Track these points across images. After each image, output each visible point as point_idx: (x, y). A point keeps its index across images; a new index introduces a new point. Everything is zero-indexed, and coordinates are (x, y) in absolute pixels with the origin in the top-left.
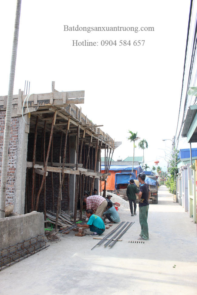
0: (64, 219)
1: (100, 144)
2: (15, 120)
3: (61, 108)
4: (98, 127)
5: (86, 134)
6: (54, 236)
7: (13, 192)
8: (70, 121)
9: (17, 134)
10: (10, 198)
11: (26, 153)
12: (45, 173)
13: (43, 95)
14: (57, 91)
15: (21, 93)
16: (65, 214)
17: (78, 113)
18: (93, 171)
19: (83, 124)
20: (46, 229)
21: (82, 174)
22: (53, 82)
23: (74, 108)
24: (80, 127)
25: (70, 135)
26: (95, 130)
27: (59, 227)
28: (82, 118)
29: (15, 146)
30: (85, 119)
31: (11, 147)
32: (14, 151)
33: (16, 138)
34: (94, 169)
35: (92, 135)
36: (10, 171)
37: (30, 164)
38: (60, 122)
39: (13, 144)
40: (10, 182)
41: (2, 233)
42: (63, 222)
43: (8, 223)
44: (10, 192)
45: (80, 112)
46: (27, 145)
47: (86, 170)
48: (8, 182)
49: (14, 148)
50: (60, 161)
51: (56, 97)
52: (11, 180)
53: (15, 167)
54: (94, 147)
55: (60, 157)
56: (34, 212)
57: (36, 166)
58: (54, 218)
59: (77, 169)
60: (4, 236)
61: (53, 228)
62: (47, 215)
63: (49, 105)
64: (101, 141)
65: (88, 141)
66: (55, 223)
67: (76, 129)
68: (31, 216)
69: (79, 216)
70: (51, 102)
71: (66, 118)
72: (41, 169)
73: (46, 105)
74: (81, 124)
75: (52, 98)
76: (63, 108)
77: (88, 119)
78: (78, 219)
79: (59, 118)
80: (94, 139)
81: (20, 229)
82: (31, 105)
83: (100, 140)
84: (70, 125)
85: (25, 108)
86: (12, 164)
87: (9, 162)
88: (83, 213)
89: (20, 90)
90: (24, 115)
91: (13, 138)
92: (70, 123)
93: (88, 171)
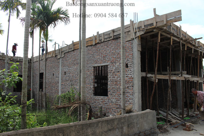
0: (173, 115)
1: (201, 54)
2: (130, 43)
3: (163, 28)
4: (198, 40)
5: (188, 47)
6: (165, 129)
7: (132, 95)
8: (172, 38)
9: (132, 53)
10: (131, 99)
11: (140, 66)
12: (156, 80)
13: (148, 20)
14: (159, 15)
15: (132, 22)
16: (174, 111)
17: (178, 30)
18: (197, 77)
19: (184, 39)
20: (159, 123)
21: (187, 79)
22: (154, 9)
23: (175, 27)
24: (181, 41)
25: (175, 49)
26: (195, 43)
27: (169, 121)
28: (182, 35)
29: (132, 61)
30: (185, 35)
31: (129, 62)
32: (131, 65)
33: (132, 55)
34: (197, 75)
35: (193, 48)
36: (129, 80)
37: (144, 74)
38: (165, 40)
39: (130, 60)
40: (130, 88)
41: (123, 125)
42: (173, 117)
43: (127, 118)
44: (131, 95)
45: (180, 30)
46: (140, 60)
47: (190, 76)
48: (129, 88)
49: (131, 63)
50: (168, 70)
51: (158, 20)
52: (131, 87)
53: (133, 77)
54: (196, 57)
55: (168, 67)
56: (148, 110)
57: (149, 75)
58: (165, 114)
59: (182, 76)
60: (124, 128)
61: (165, 122)
62: (160, 112)
63: (153, 27)
64: (202, 52)
65: (190, 53)
66: (166, 118)
67: (178, 44)
68: (145, 113)
69: (187, 113)
70: (155, 24)
71: (169, 36)
72: (152, 77)
73: (151, 27)
74: (182, 39)
75: (155, 21)
76: (165, 28)
77: (188, 35)
78: (186, 115)
79: (163, 37)
80: (195, 51)
81: (137, 123)
82: (140, 29)
83: (200, 50)
84: (173, 41)
85: (135, 33)
86: (131, 74)
87: (129, 74)
88: (190, 111)
89: (131, 20)
90: (135, 38)
91: (130, 56)
92: (173, 39)
93: (192, 77)
